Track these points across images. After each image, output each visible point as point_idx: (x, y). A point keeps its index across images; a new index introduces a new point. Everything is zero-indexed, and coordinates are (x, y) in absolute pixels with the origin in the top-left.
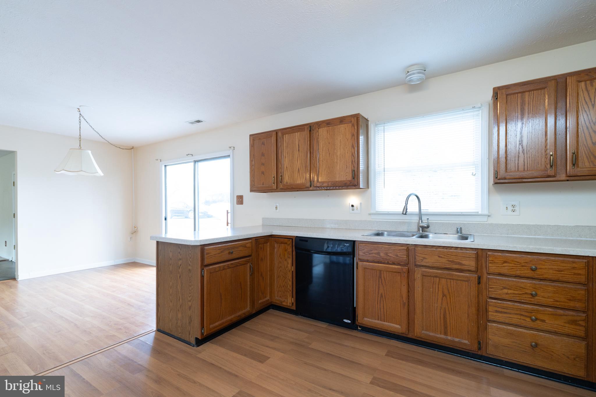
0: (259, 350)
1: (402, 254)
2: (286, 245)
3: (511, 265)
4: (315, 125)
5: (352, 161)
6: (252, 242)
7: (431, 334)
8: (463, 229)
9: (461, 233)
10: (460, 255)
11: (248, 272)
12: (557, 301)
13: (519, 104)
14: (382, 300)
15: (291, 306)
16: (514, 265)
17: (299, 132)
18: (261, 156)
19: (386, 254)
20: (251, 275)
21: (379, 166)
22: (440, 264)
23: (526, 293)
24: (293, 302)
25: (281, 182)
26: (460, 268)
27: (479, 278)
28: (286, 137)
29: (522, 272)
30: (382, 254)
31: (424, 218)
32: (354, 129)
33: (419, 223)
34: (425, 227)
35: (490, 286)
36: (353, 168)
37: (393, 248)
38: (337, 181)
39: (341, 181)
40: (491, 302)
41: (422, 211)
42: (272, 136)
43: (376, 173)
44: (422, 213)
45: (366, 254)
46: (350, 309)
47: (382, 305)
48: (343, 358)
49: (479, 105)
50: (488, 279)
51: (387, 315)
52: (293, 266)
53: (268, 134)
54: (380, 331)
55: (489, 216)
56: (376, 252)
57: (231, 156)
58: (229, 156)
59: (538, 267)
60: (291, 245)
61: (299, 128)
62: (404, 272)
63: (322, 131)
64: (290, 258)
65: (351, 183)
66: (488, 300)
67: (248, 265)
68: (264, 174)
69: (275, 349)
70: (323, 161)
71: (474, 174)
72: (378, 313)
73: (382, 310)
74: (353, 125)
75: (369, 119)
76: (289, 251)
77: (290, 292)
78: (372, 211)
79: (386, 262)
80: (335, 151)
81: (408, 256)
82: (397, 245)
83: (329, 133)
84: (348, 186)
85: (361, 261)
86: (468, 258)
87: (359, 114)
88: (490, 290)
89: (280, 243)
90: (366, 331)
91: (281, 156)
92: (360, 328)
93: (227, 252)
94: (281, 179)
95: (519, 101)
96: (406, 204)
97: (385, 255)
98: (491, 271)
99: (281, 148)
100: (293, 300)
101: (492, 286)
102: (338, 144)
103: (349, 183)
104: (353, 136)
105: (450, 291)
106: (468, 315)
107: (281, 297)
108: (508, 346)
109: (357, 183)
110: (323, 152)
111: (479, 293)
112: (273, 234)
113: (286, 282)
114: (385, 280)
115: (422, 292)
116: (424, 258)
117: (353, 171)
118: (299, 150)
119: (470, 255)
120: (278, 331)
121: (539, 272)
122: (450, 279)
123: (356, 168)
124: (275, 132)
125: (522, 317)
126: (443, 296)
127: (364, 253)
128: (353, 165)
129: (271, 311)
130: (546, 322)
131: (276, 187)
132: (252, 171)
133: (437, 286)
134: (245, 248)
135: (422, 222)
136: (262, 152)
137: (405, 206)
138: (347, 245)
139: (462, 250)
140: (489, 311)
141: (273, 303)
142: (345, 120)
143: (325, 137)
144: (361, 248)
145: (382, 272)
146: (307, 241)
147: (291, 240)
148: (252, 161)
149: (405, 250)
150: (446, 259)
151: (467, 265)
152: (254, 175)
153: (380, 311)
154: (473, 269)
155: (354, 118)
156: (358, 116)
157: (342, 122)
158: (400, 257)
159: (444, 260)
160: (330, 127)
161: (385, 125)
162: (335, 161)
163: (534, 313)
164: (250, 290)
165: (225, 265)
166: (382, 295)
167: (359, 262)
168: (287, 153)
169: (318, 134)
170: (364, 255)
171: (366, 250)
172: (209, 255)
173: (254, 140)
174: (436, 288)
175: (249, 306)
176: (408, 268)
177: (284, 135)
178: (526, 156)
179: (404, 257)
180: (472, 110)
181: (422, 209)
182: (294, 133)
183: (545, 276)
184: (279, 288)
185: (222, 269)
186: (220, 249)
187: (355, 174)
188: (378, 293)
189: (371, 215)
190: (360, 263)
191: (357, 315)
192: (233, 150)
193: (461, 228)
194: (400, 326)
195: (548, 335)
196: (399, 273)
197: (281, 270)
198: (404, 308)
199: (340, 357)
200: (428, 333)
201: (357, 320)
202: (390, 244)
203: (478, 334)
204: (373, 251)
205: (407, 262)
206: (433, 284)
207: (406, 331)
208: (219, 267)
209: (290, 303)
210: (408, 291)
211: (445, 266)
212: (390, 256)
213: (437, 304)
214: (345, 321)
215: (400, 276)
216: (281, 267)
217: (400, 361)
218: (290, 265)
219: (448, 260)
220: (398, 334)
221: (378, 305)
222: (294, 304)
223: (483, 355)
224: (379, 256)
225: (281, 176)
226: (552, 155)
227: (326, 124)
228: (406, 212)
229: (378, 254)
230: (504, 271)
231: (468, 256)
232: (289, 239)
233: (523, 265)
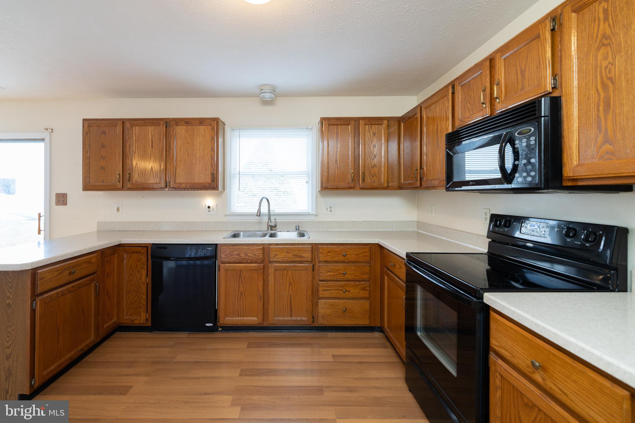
0: (116, 382)
1: (259, 253)
2: (139, 254)
3: (332, 254)
4: (172, 122)
5: (212, 164)
6: (97, 256)
7: (281, 319)
8: (300, 226)
9: (299, 230)
10: (301, 250)
11: (93, 293)
12: (356, 276)
13: (335, 133)
14: (242, 297)
15: (145, 323)
16: (334, 254)
17: (152, 126)
18: (101, 148)
19: (246, 254)
20: (96, 296)
21: (234, 169)
22: (288, 258)
23: (340, 273)
24: (147, 318)
25: (129, 181)
26: (301, 260)
27: (313, 266)
28: (136, 130)
29: (339, 258)
30: (242, 255)
31: (273, 218)
32: (214, 132)
33: (268, 223)
34: (274, 227)
35: (320, 272)
36: (212, 170)
37: (252, 248)
38: (195, 183)
39: (200, 183)
40: (321, 284)
41: (271, 212)
42: (117, 125)
43: (232, 176)
44: (271, 214)
45: (228, 255)
46: (213, 312)
47: (242, 302)
48: (211, 362)
49: (311, 128)
50: (319, 266)
51: (246, 311)
52: (147, 277)
53: (111, 123)
54: (240, 327)
55: (316, 215)
56: (236, 253)
57: (47, 140)
58: (43, 140)
59: (347, 253)
60: (145, 254)
61: (154, 121)
62: (261, 269)
63: (180, 129)
64: (144, 269)
65: (210, 185)
66: (319, 283)
67: (93, 284)
68: (104, 170)
69: (136, 375)
70: (180, 161)
71: (307, 182)
72: (238, 310)
73: (242, 307)
74: (213, 129)
75: (225, 123)
76: (143, 260)
77: (144, 308)
78: (228, 213)
79: (246, 262)
80: (195, 152)
81: (264, 254)
82: (255, 245)
83: (187, 133)
84: (208, 188)
85: (222, 264)
86: (307, 252)
87: (219, 118)
88: (320, 274)
89: (131, 253)
90: (226, 330)
91: (129, 151)
92: (221, 328)
93: (67, 272)
94: (129, 177)
95: (335, 130)
96: (260, 207)
97: (244, 255)
98: (321, 260)
99: (129, 141)
100: (148, 316)
101: (322, 272)
102: (197, 145)
103: (209, 185)
104: (213, 140)
105: (295, 280)
106: (306, 297)
107: (131, 315)
108: (330, 314)
109: (216, 186)
110: (181, 152)
111: (313, 277)
112: (122, 243)
113: (138, 297)
114: (244, 279)
115: (275, 284)
116: (276, 255)
117: (213, 174)
118: (152, 146)
119: (308, 249)
120: (134, 355)
121: (347, 257)
122: (295, 270)
123: (216, 171)
124: (122, 122)
125: (338, 291)
126: (290, 285)
127: (226, 255)
128: (213, 167)
129: (117, 334)
130: (351, 292)
131: (121, 186)
132: (87, 164)
133: (285, 277)
134: (90, 264)
135: (270, 222)
136: (102, 143)
137: (259, 209)
138: (210, 249)
139: (303, 246)
140: (319, 291)
141: (120, 325)
142: (205, 121)
143: (183, 136)
144: (223, 251)
145: (242, 272)
146: (166, 248)
147: (146, 248)
148: (87, 152)
149: (261, 249)
150: (292, 254)
151: (305, 257)
152: (89, 170)
153: (240, 308)
154: (310, 260)
155: (214, 122)
156: (218, 121)
157: (202, 123)
158: (257, 256)
159: (290, 255)
160: (189, 127)
161: (241, 130)
162: (194, 162)
163: (344, 287)
164: (95, 315)
165: (65, 290)
166: (241, 292)
167: (220, 265)
168: (137, 148)
169: (176, 132)
170: (226, 257)
171: (227, 252)
172: (43, 281)
173: (89, 126)
174: (284, 279)
175: (93, 335)
176: (264, 265)
177: (134, 127)
178: (339, 172)
179: (260, 256)
180: (305, 130)
181: (271, 210)
182: (146, 126)
183: (350, 260)
184: (129, 305)
185: (60, 295)
186: (57, 270)
187: (214, 178)
188: (239, 291)
189: (227, 216)
190: (222, 265)
191: (219, 316)
192: (50, 133)
193: (299, 226)
194: (257, 318)
195: (351, 301)
196: (256, 270)
197: (132, 284)
198: (260, 301)
199: (207, 362)
200: (278, 318)
201: (219, 322)
202: (249, 245)
203: (313, 310)
204: (234, 252)
205: (263, 259)
206: (282, 276)
207: (262, 321)
208: (57, 293)
209: (144, 320)
210: (264, 285)
211: (291, 260)
212: (249, 256)
213: (285, 292)
214: (207, 325)
215: (257, 273)
216: (132, 280)
217: (260, 349)
218: (144, 278)
219: (293, 255)
220: (255, 325)
221: (238, 303)
222: (150, 320)
223: (316, 326)
224: (239, 257)
225: (129, 174)
226: (352, 173)
227: (185, 123)
228: (260, 214)
229: (239, 255)
230: (329, 259)
231: (306, 250)
232: (144, 248)
233: (339, 253)
